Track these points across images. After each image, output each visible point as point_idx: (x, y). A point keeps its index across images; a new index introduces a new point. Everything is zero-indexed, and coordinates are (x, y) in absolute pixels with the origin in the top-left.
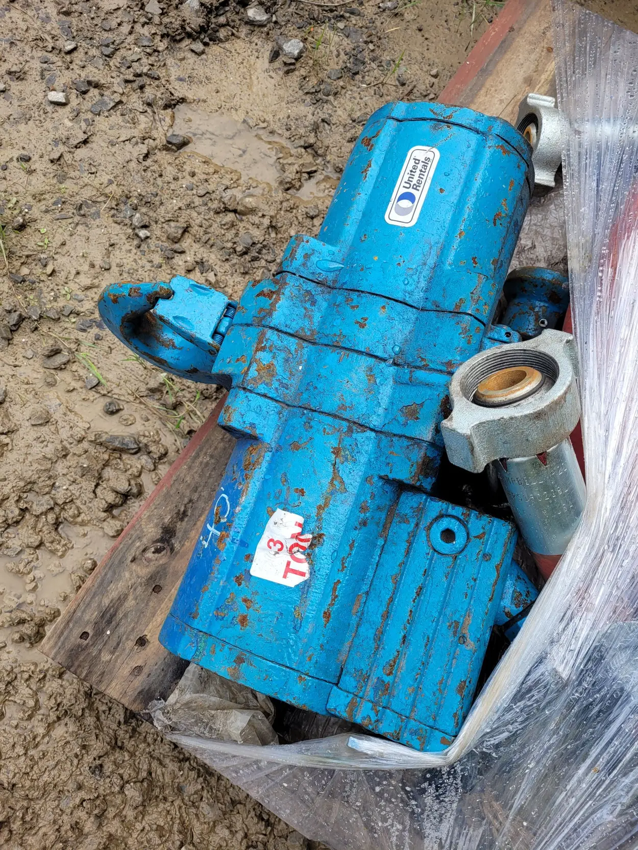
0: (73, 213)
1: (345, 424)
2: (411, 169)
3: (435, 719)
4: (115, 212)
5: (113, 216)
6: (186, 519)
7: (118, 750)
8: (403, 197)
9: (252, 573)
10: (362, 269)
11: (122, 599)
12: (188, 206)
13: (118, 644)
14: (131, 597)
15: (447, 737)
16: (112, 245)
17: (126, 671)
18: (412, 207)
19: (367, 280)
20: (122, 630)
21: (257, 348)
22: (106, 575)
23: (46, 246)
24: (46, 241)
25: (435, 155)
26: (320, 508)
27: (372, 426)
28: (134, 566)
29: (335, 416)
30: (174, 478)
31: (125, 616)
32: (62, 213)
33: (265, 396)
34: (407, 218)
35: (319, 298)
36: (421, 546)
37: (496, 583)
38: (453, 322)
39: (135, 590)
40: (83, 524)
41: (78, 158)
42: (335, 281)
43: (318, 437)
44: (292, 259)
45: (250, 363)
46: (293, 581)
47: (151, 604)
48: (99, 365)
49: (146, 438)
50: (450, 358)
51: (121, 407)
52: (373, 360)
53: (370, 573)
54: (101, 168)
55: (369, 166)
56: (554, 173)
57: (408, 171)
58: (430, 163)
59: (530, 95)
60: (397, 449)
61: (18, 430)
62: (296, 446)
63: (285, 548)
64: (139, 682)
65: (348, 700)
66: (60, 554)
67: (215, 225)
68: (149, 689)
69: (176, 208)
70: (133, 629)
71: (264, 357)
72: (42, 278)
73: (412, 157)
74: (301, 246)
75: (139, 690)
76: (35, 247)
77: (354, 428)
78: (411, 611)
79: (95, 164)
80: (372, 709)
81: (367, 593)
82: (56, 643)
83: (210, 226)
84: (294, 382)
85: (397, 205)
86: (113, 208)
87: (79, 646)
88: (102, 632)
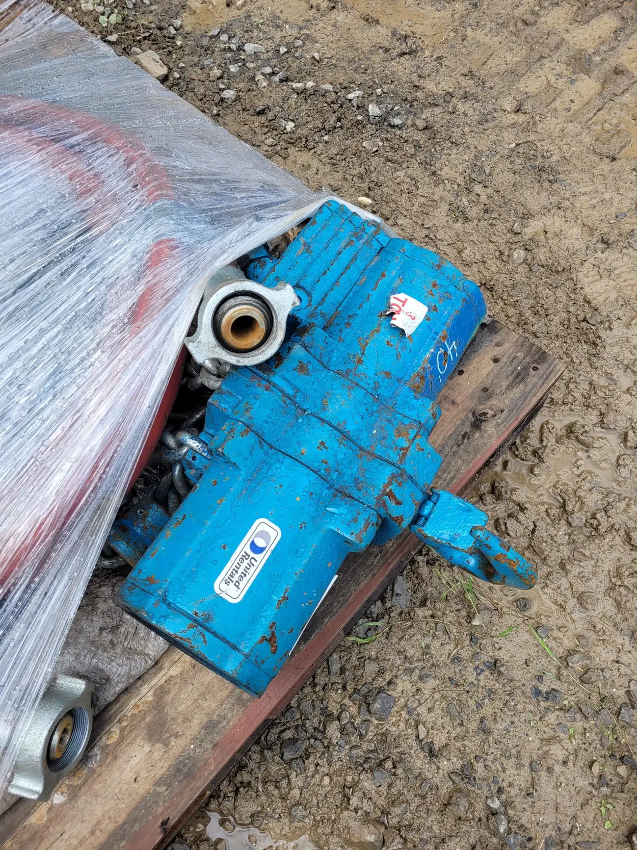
1: (351, 378)
2: (244, 578)
5: (530, 839)
6: (463, 433)
8: (261, 550)
9: (426, 309)
10: (311, 494)
11: (510, 387)
13: (512, 361)
14: (504, 387)
15: (328, 206)
17: (506, 345)
18: (255, 538)
19: (310, 482)
20: (510, 369)
21: (407, 451)
22: (522, 404)
23: (604, 803)
24: (603, 809)
25: (219, 586)
28: (502, 406)
29: (357, 384)
31: (507, 377)
33: (405, 416)
34: (263, 527)
35: (351, 483)
39: (501, 392)
42: (335, 496)
43: (371, 373)
45: (413, 440)
46: (402, 296)
47: (489, 381)
50: (266, 392)
52: (320, 416)
55: (280, 602)
57: (248, 577)
59: (35, 797)
60: (319, 350)
61: (607, 590)
62: (388, 375)
64: (498, 338)
65: (378, 236)
70: (502, 368)
71: (402, 443)
72: (602, 759)
73: (240, 591)
76: (616, 804)
77: (344, 374)
78: (332, 265)
81: (355, 284)
82: (555, 367)
83: (418, 807)
85: (267, 544)
87: (539, 363)
88: (523, 369)
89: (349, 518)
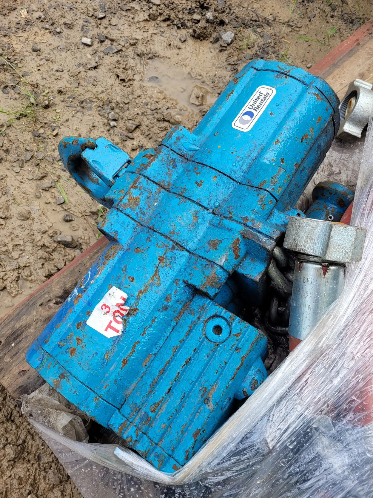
0: (77, 105)
1: (171, 243)
2: (256, 98)
3: (173, 450)
4: (101, 109)
5: (99, 111)
7: (10, 422)
8: (246, 114)
9: (88, 323)
11: (27, 326)
12: (143, 114)
13: (16, 354)
14: (32, 327)
15: (178, 465)
16: (94, 127)
17: (16, 371)
18: (250, 120)
19: (210, 159)
20: (21, 345)
21: (132, 186)
22: (22, 309)
23: (57, 120)
24: (58, 117)
25: (273, 92)
26: (140, 292)
27: (188, 248)
28: (40, 309)
29: (166, 237)
30: (80, 262)
31: (26, 337)
32: (72, 104)
33: (129, 216)
34: (245, 126)
35: (179, 165)
36: (198, 332)
37: (239, 369)
38: (256, 193)
39: (37, 323)
40: (31, 281)
41: (88, 75)
42: (192, 157)
43: (152, 248)
44: (169, 138)
45: (126, 195)
46: (110, 334)
48: (67, 192)
49: (82, 240)
50: (247, 215)
51: (73, 219)
52: (200, 207)
53: (161, 342)
54: (100, 83)
55: (232, 93)
56: (362, 130)
57: (254, 99)
58: (268, 96)
59: (357, 80)
60: (199, 266)
61: (11, 218)
62: (138, 250)
63: (111, 312)
64: (22, 381)
65: (123, 421)
66: (13, 295)
67: (155, 127)
68: (26, 386)
69: (136, 113)
71: (135, 193)
72: (50, 137)
73: (259, 91)
74: (176, 132)
75: (21, 385)
76: (51, 119)
77: (176, 247)
78: (179, 373)
79: (97, 80)
80: (135, 432)
81: (156, 354)
83: (153, 127)
84: (149, 212)
85: (242, 118)
86: (100, 107)
88: (10, 343)
89: (182, 141)
